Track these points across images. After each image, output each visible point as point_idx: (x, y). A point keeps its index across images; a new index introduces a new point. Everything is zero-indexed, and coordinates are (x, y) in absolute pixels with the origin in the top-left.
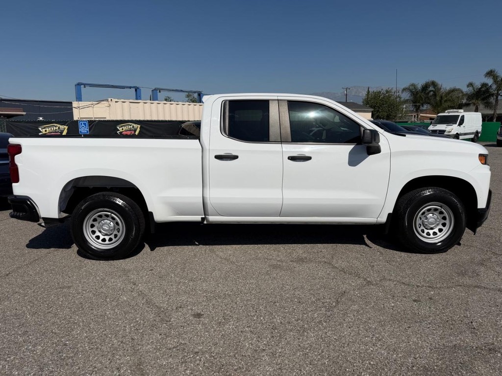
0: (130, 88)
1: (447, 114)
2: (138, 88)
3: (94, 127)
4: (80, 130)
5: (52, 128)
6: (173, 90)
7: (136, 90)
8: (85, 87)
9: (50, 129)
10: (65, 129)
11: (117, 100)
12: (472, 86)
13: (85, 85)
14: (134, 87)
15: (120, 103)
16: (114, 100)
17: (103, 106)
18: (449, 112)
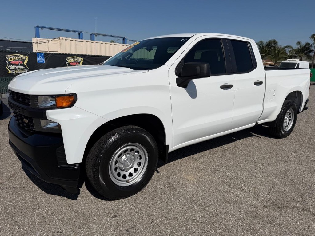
0: (75, 32)
1: (288, 62)
2: (81, 32)
3: (48, 58)
4: (38, 60)
5: (16, 57)
6: (105, 35)
7: (79, 34)
8: (42, 29)
9: (14, 58)
10: (26, 58)
11: (66, 39)
12: (300, 44)
13: (42, 28)
14: (78, 32)
15: (68, 41)
16: (64, 38)
17: (55, 42)
18: (289, 61)
